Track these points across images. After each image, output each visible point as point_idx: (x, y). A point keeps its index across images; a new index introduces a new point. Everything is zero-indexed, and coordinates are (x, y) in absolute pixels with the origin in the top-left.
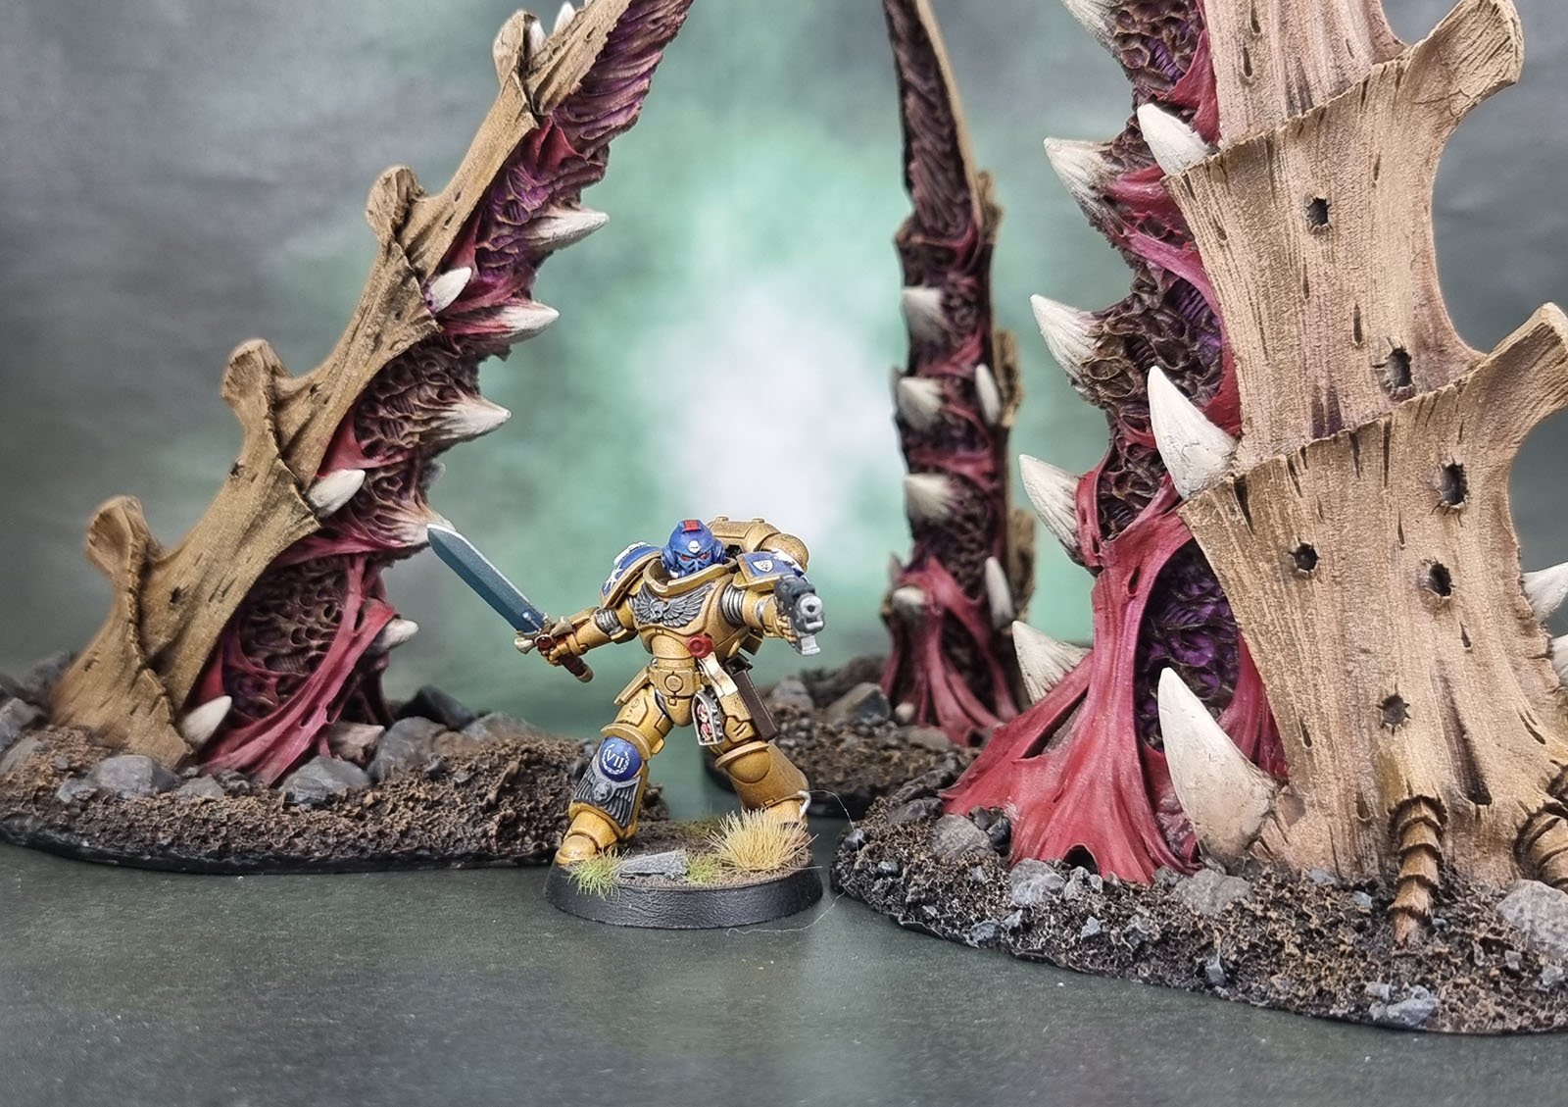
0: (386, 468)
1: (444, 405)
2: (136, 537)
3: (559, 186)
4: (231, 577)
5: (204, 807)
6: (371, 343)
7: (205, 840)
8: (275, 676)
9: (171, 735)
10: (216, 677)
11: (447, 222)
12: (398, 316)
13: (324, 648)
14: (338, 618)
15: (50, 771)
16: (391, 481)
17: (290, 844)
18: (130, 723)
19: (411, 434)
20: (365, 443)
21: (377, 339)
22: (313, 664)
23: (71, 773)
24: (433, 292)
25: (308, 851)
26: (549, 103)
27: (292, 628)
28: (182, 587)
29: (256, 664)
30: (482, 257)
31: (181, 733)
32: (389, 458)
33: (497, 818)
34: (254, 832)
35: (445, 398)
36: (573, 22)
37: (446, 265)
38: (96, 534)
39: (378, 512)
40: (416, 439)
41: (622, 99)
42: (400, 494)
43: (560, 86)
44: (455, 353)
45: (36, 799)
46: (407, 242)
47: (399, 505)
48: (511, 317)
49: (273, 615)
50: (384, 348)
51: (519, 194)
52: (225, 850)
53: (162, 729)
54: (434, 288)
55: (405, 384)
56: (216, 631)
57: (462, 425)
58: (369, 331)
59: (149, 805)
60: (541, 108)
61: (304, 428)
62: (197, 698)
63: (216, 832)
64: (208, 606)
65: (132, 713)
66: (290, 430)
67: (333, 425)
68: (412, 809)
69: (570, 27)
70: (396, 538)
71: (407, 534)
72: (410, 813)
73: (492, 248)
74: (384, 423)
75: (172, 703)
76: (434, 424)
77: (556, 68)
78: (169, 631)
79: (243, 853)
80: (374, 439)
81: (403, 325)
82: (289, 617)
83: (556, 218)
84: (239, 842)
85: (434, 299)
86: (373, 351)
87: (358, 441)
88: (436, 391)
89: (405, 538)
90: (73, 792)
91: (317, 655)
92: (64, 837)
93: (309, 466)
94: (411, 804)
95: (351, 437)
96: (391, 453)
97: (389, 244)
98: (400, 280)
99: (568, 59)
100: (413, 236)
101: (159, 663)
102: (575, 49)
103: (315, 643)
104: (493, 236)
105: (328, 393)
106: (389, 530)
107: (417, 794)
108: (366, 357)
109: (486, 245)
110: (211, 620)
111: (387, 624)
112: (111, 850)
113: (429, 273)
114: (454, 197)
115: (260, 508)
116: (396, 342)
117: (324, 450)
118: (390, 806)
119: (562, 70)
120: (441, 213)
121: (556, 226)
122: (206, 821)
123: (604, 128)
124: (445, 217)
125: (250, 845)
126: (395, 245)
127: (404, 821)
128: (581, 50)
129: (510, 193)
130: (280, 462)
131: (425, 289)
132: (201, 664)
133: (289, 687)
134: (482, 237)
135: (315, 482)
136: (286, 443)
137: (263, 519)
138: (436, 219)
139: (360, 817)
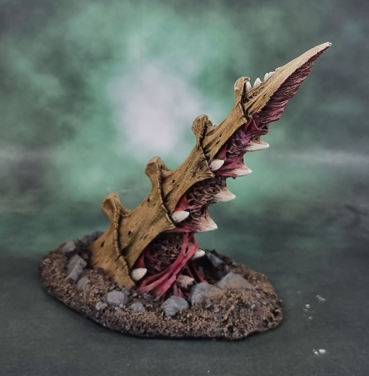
0: (196, 209)
1: (215, 193)
2: (117, 209)
3: (253, 136)
4: (147, 234)
5: (139, 317)
6: (192, 175)
7: (139, 328)
8: (160, 262)
9: (128, 279)
10: (142, 260)
11: (217, 143)
12: (201, 169)
13: (176, 257)
14: (180, 249)
15: (93, 295)
16: (198, 212)
17: (164, 331)
18: (116, 272)
19: (204, 201)
20: (189, 200)
21: (194, 173)
22: (172, 261)
23: (99, 295)
24: (212, 165)
25: (170, 334)
26: (251, 113)
27: (166, 249)
28: (132, 231)
29: (154, 258)
30: (228, 155)
31: (131, 277)
32: (197, 206)
33: (227, 326)
34: (154, 327)
35: (215, 191)
36: (260, 86)
37: (216, 157)
38: (105, 205)
39: (193, 221)
40: (206, 202)
41: (275, 113)
42: (200, 216)
43: (255, 109)
44: (218, 179)
45: (89, 305)
46: (204, 146)
47: (200, 219)
48: (236, 172)
49: (160, 244)
50: (196, 177)
51: (240, 138)
52: (145, 333)
53: (126, 276)
54: (212, 164)
55: (203, 186)
56: (142, 249)
57: (220, 199)
58: (192, 171)
59: (123, 314)
60: (248, 114)
61: (171, 192)
62: (136, 266)
63: (143, 326)
64: (140, 240)
65: (116, 268)
66: (166, 192)
67: (180, 196)
68: (201, 321)
69: (258, 87)
70: (199, 229)
71: (202, 228)
72: (201, 322)
73: (231, 153)
74: (196, 196)
75: (129, 267)
76: (211, 198)
77: (253, 103)
78: (128, 242)
79: (150, 333)
80: (192, 199)
81: (202, 172)
82: (165, 245)
83: (252, 145)
84: (150, 330)
85: (212, 167)
86: (192, 177)
87: (187, 200)
88: (212, 190)
89: (202, 229)
90: (100, 306)
91: (174, 259)
92: (98, 321)
93: (172, 207)
94: (201, 319)
95: (185, 199)
96: (197, 204)
97: (199, 147)
98: (202, 160)
99: (257, 101)
100: (206, 144)
101: (124, 252)
102: (259, 99)
103: (173, 255)
104: (231, 148)
105: (179, 184)
106: (197, 227)
107: (203, 316)
108: (190, 177)
109: (229, 151)
110: (141, 244)
111: (195, 252)
112: (112, 328)
113: (211, 159)
114: (219, 136)
115: (157, 216)
116: (200, 177)
117: (177, 203)
118: (194, 319)
119: (255, 104)
120: (215, 139)
121: (252, 148)
122: (139, 322)
123: (269, 120)
124: (217, 141)
125: (153, 331)
126: (200, 147)
127: (199, 325)
128: (262, 100)
129: (237, 138)
130: (163, 206)
131: (210, 164)
132: (137, 256)
133: (165, 266)
134: (228, 148)
135: (174, 212)
136: (165, 196)
137: (158, 219)
138: (214, 141)
139: (186, 322)
